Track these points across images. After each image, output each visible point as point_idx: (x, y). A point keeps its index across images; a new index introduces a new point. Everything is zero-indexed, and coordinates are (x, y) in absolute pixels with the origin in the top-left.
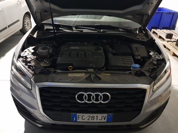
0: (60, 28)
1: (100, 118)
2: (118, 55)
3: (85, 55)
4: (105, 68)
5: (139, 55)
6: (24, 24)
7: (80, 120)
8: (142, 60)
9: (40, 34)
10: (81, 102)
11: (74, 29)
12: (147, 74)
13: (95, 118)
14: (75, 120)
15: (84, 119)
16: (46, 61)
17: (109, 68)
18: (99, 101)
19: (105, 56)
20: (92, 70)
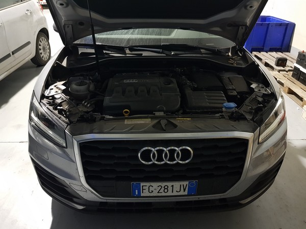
0: (104, 52)
1: (177, 189)
2: (201, 90)
3: (148, 92)
4: (181, 111)
5: (235, 90)
6: (37, 50)
7: (145, 193)
8: (239, 96)
9: (72, 62)
10: (146, 163)
11: (128, 51)
12: (249, 117)
13: (170, 189)
14: (137, 194)
15: (152, 191)
16: (86, 104)
17: (188, 110)
18: (175, 160)
19: (180, 93)
20: (162, 114)
